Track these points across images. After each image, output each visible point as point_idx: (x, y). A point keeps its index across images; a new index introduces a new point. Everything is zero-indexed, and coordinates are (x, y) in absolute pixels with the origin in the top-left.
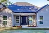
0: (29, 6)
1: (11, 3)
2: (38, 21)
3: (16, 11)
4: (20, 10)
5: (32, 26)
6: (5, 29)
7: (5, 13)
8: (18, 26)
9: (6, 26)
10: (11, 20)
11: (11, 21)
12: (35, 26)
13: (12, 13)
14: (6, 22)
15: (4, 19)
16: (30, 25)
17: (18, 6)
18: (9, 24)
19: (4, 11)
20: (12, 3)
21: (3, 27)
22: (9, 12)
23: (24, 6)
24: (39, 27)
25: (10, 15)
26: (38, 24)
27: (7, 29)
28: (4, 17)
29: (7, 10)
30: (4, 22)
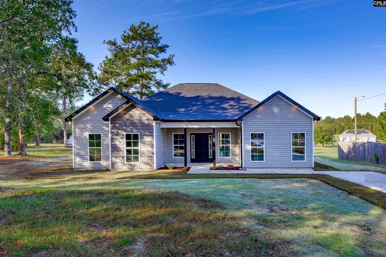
0: (221, 97)
1: (165, 86)
2: (247, 151)
3: (171, 117)
4: (186, 113)
5: (226, 168)
6: (129, 175)
7: (133, 124)
8: (175, 168)
9: (135, 165)
10: (152, 147)
11: (150, 149)
12: (237, 168)
13: (154, 124)
14: (136, 152)
15: (128, 144)
16: (217, 165)
17: (183, 97)
18: (145, 159)
19: (127, 116)
20: (167, 85)
21: (125, 168)
22: (144, 118)
23: (203, 98)
24: (248, 171)
25: (148, 128)
26: (247, 160)
27: (135, 174)
28: (128, 137)
29: (137, 113)
30: (129, 152)
